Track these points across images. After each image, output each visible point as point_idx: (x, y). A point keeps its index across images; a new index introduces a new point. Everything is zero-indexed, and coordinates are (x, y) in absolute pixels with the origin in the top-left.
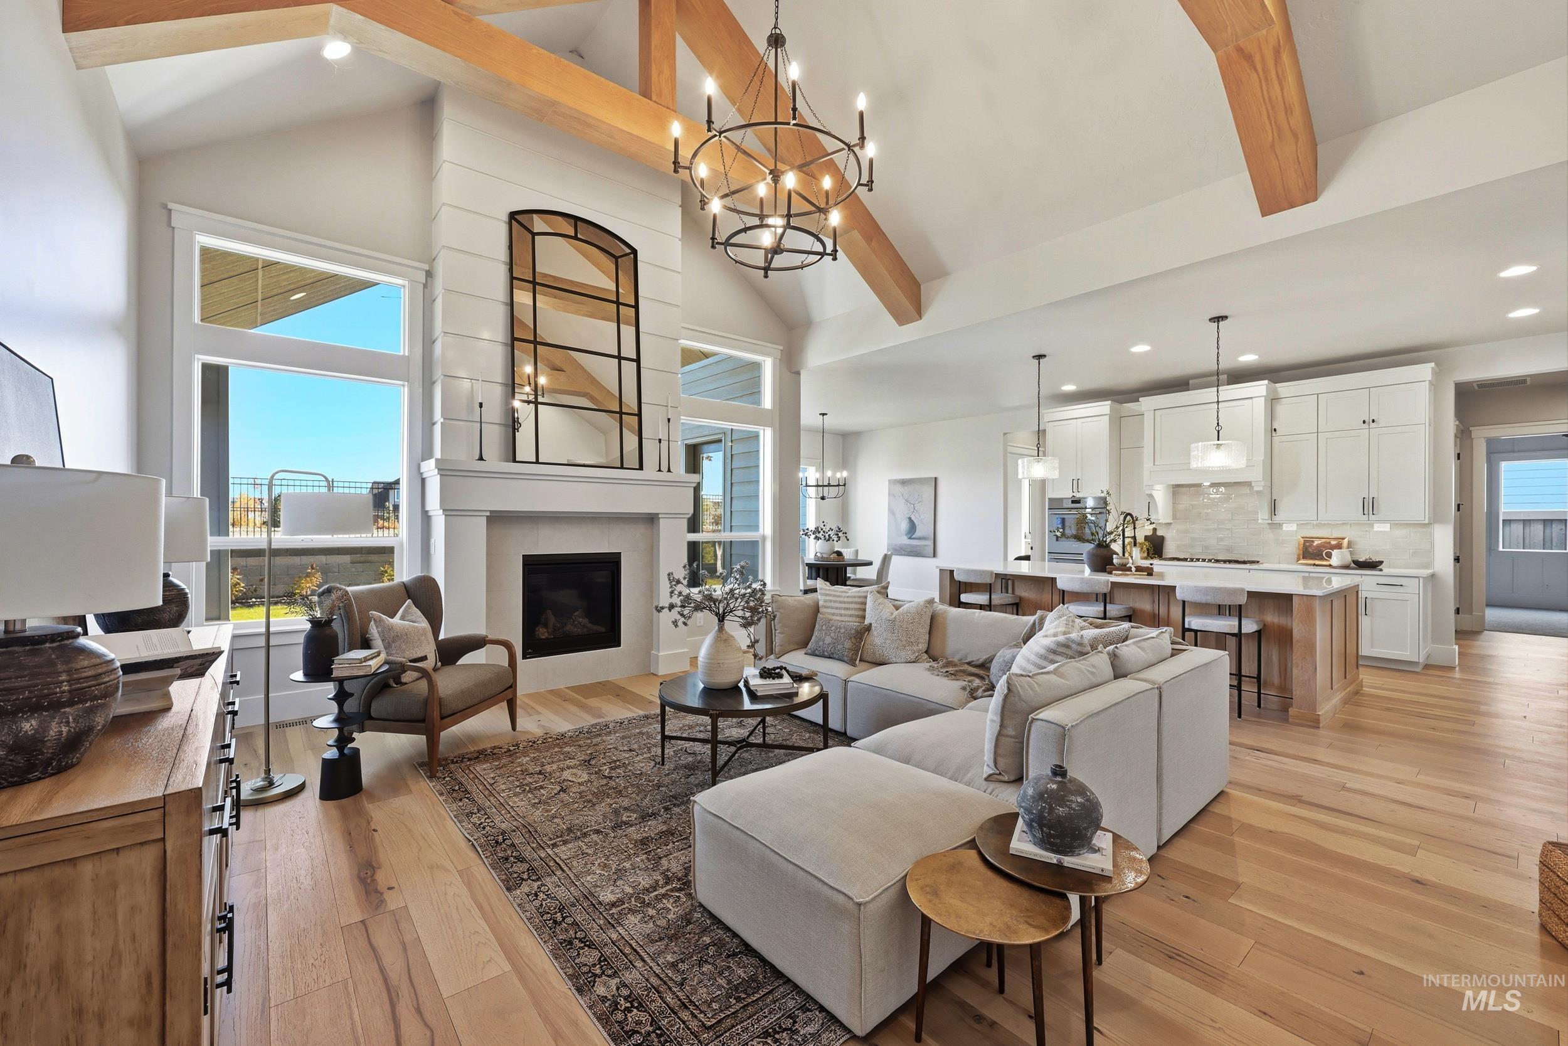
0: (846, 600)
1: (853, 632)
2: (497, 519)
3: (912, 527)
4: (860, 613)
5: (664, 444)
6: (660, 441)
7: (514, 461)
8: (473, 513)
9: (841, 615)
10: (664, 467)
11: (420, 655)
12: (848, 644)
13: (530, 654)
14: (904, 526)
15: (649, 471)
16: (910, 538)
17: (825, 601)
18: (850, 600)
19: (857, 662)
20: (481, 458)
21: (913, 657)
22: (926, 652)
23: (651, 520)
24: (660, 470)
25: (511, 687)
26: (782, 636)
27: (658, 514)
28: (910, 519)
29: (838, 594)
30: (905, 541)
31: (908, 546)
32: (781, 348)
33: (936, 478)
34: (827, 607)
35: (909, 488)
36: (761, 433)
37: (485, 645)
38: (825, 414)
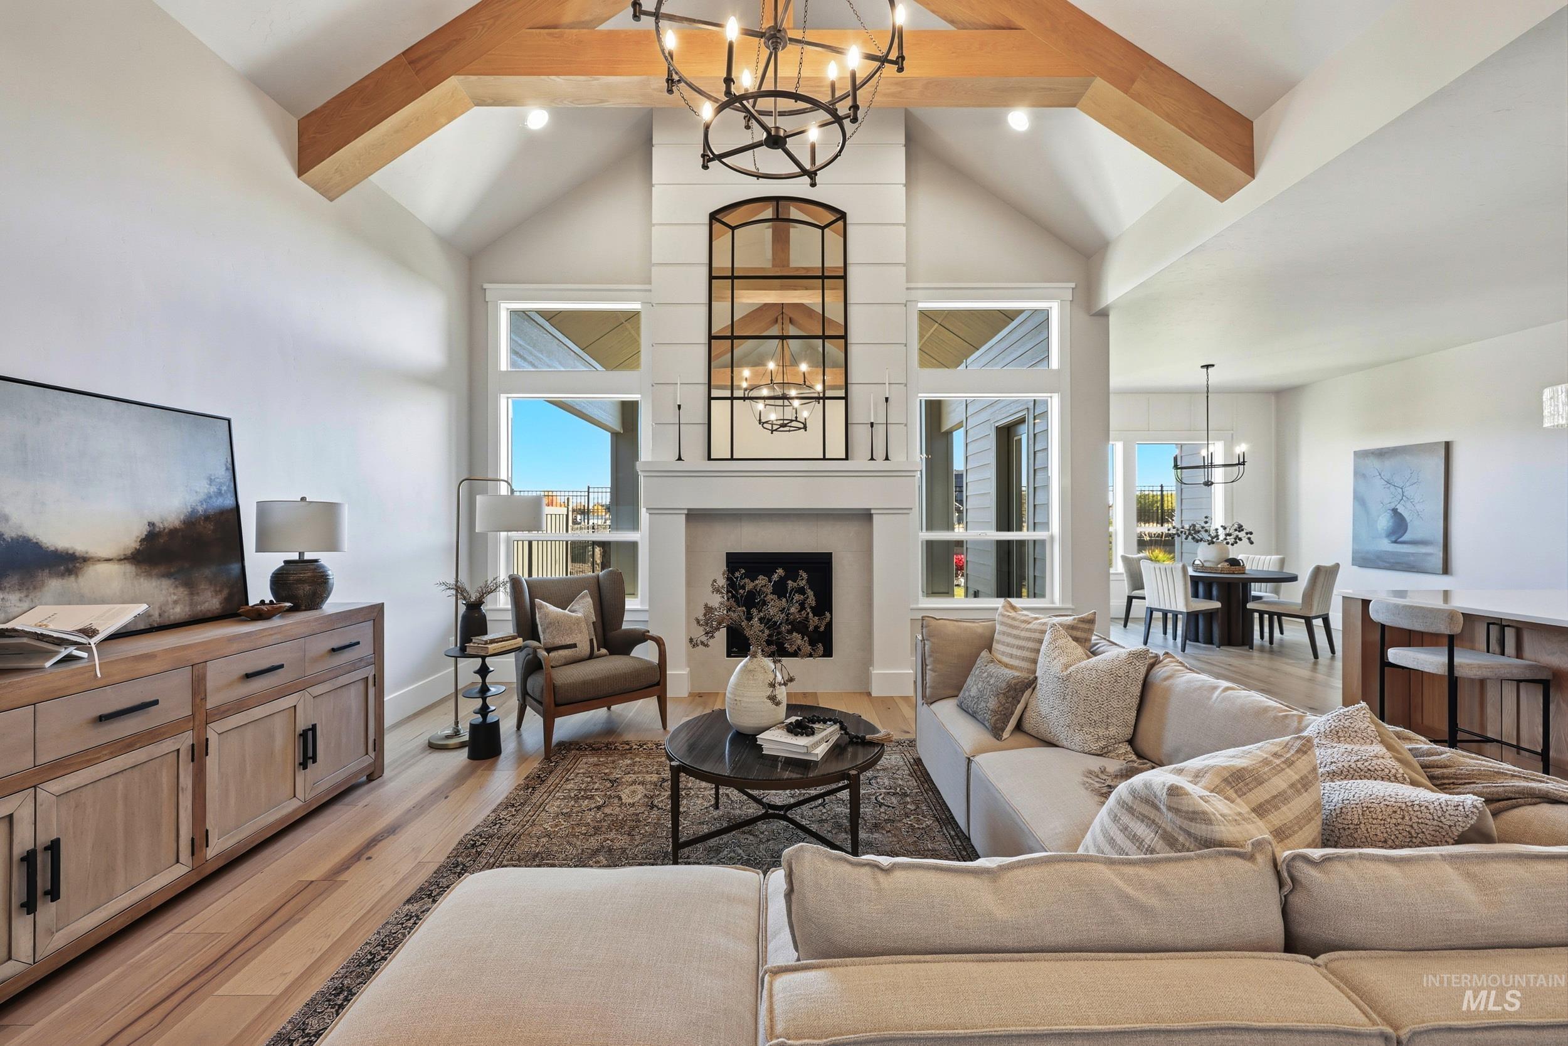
0: (1023, 634)
2: (694, 516)
3: (1399, 525)
4: (1032, 655)
5: (880, 430)
6: (872, 424)
7: (709, 459)
8: (672, 511)
9: (1011, 656)
10: (880, 453)
11: (569, 641)
12: (992, 703)
13: (734, 652)
14: (1384, 522)
15: (860, 461)
16: (1395, 542)
17: (1004, 633)
18: (1028, 634)
19: (1006, 735)
20: (680, 459)
21: (1094, 747)
22: (1131, 742)
23: (866, 516)
24: (872, 459)
26: (934, 674)
27: (870, 509)
28: (1395, 511)
29: (1016, 623)
30: (1385, 545)
31: (1393, 554)
32: (1073, 285)
33: (1448, 446)
34: (998, 642)
35: (1389, 464)
36: (1049, 399)
37: (645, 640)
38: (1213, 365)
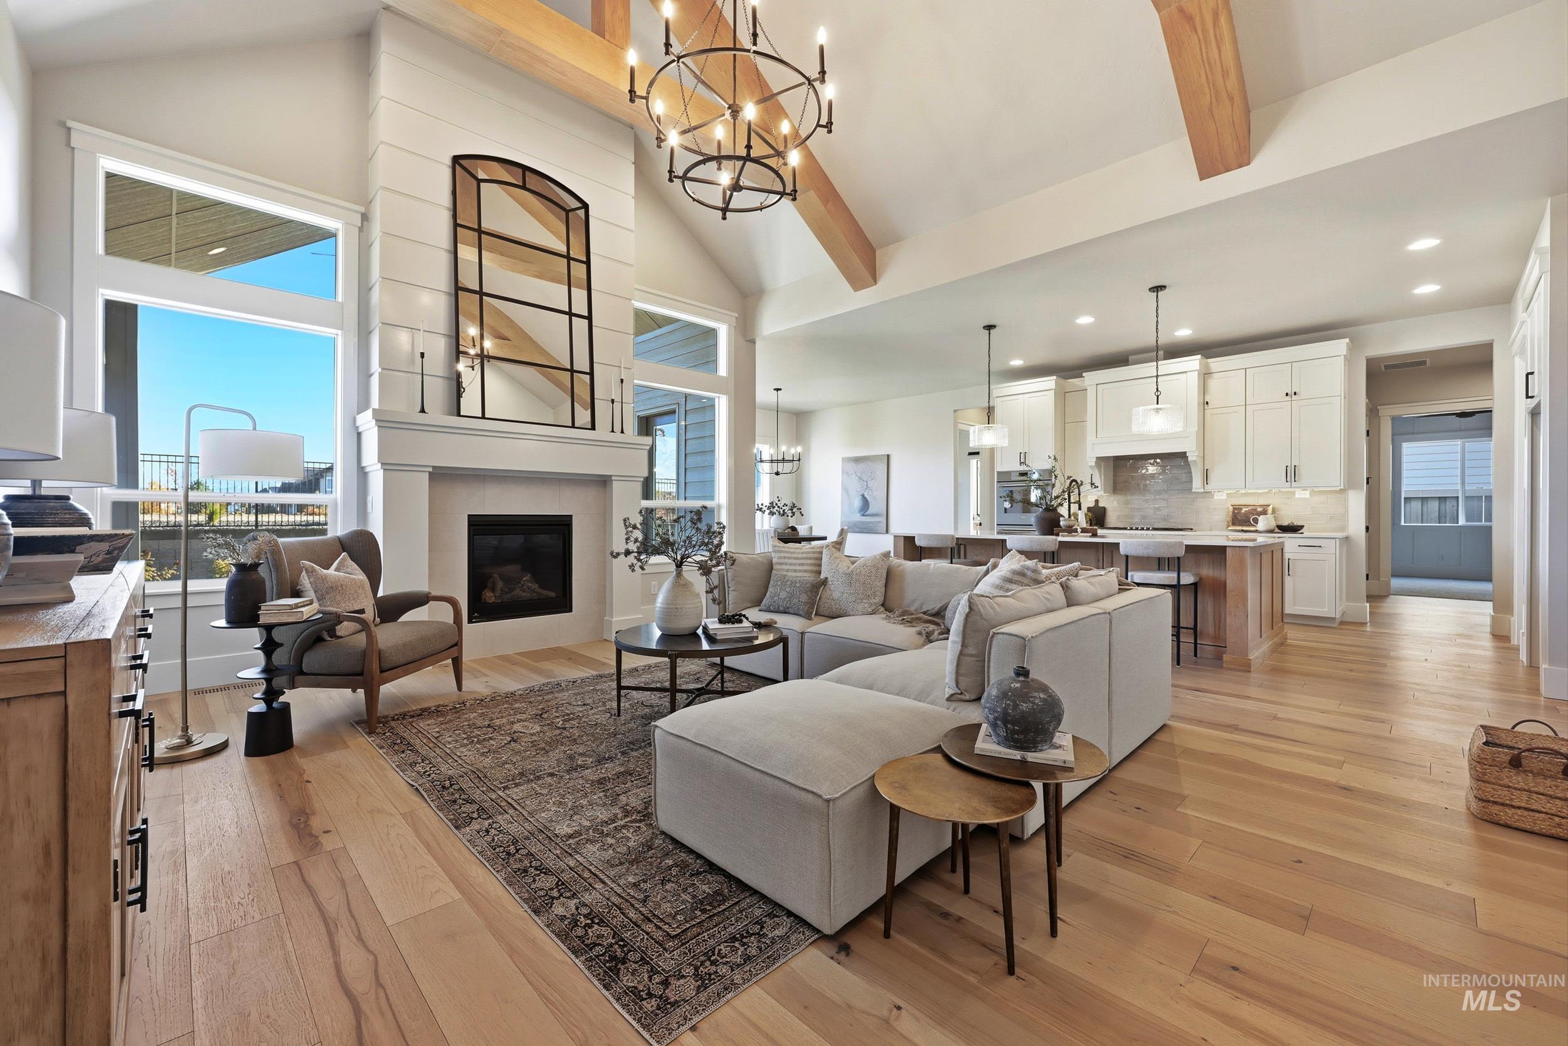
0: (800, 556)
1: (809, 585)
2: (440, 476)
3: (865, 504)
4: (815, 568)
5: (617, 406)
6: (613, 401)
7: (459, 415)
8: (414, 468)
9: (795, 571)
10: (617, 428)
11: (356, 606)
12: (804, 598)
13: (476, 617)
14: (857, 503)
15: (602, 432)
16: (863, 515)
17: (779, 558)
18: (804, 555)
19: (813, 616)
20: (423, 411)
21: (869, 609)
22: (882, 605)
23: (604, 482)
24: (613, 431)
25: (456, 645)
27: (611, 476)
28: (863, 496)
29: (792, 550)
30: (857, 517)
31: (862, 522)
32: (737, 315)
33: (888, 456)
34: (781, 564)
35: (862, 466)
36: (717, 400)
37: (428, 602)
38: (781, 389)
